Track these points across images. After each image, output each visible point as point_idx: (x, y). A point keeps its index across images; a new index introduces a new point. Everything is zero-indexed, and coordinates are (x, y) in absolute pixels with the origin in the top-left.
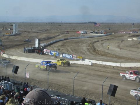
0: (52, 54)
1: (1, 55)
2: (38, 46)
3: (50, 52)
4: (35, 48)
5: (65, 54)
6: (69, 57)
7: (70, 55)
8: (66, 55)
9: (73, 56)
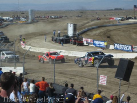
0: (97, 45)
1: (22, 47)
2: (74, 34)
3: (94, 42)
4: (68, 37)
5: (118, 45)
6: (125, 49)
7: (127, 45)
8: (121, 45)
9: (132, 47)
